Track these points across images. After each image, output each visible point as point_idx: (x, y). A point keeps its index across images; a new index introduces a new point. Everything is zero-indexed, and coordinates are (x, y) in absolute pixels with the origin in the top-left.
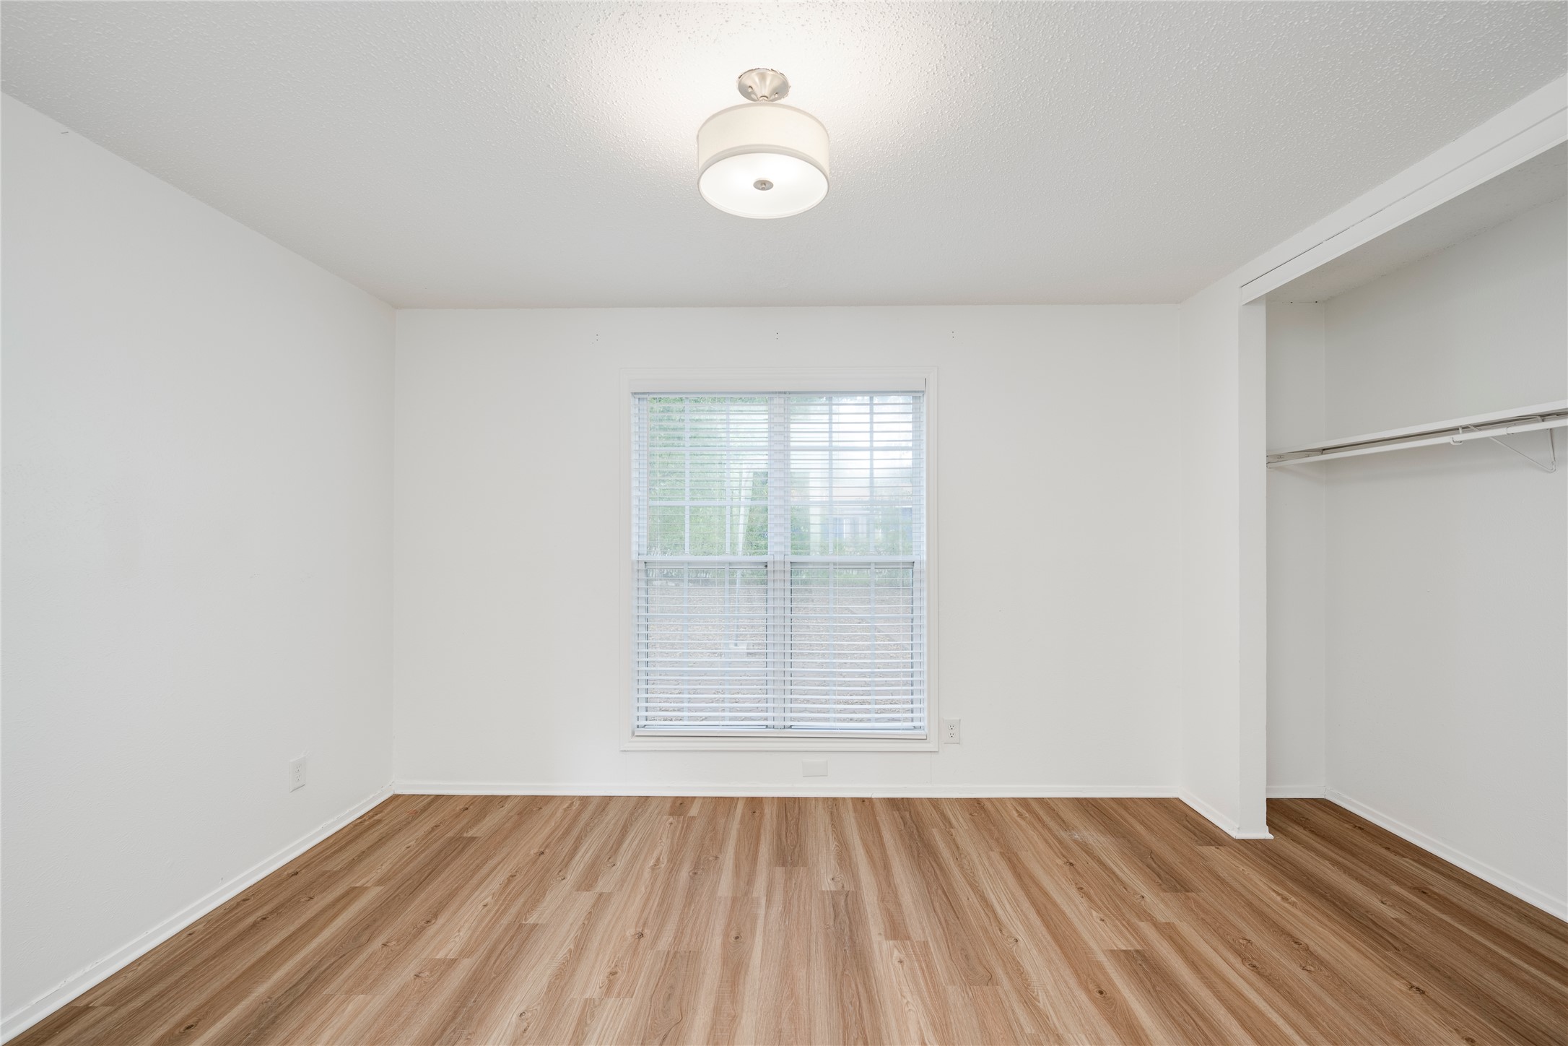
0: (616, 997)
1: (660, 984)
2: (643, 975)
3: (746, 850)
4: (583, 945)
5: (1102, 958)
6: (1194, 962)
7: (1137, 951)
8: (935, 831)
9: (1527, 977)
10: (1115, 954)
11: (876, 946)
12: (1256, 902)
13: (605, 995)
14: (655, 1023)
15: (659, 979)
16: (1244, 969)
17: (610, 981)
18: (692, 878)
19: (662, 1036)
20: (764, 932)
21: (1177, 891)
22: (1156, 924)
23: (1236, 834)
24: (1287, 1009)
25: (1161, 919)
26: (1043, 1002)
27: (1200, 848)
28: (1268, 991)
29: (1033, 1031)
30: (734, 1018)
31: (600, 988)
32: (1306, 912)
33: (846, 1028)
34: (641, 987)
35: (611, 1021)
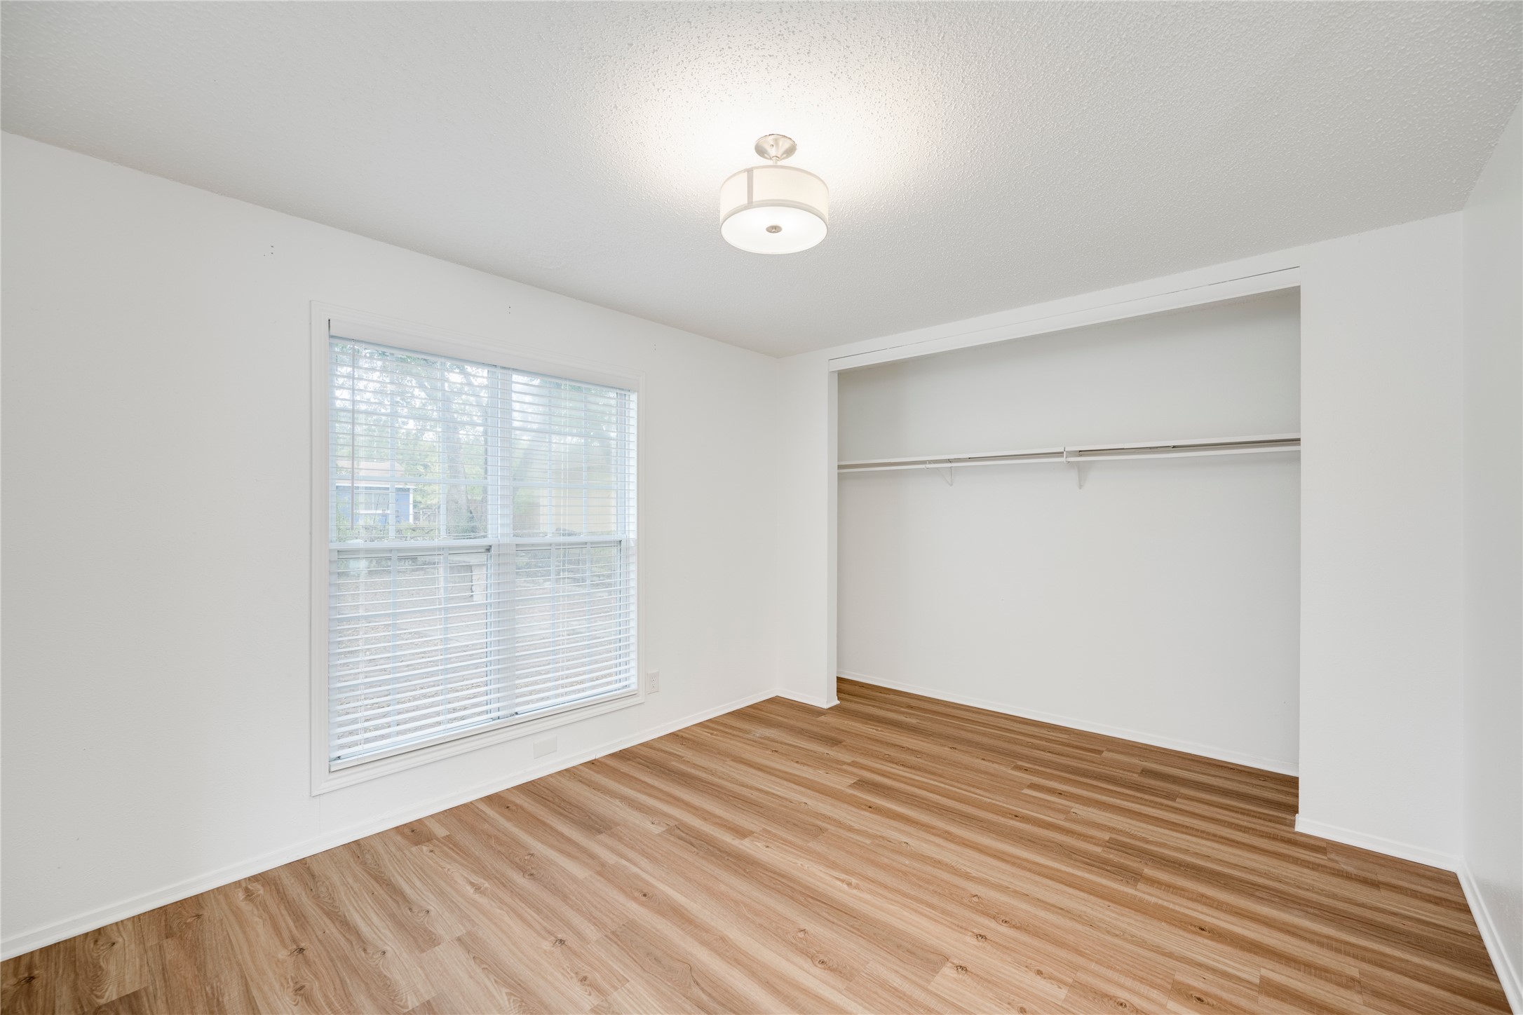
0: (615, 991)
1: (636, 958)
2: (611, 963)
3: (550, 837)
4: (515, 981)
5: (851, 791)
6: (884, 774)
7: (859, 781)
8: (673, 763)
9: (970, 729)
10: (851, 786)
11: (741, 847)
12: (870, 736)
13: (604, 996)
14: (675, 981)
15: (630, 956)
16: (901, 768)
17: (590, 985)
18: (535, 879)
19: (692, 983)
20: (658, 880)
21: (837, 744)
22: (849, 764)
23: (826, 706)
24: (932, 777)
25: (849, 761)
26: (856, 826)
27: (818, 719)
28: (918, 773)
29: (870, 841)
30: (723, 939)
31: (590, 995)
32: (889, 733)
33: (792, 898)
34: (623, 970)
35: (639, 1006)
